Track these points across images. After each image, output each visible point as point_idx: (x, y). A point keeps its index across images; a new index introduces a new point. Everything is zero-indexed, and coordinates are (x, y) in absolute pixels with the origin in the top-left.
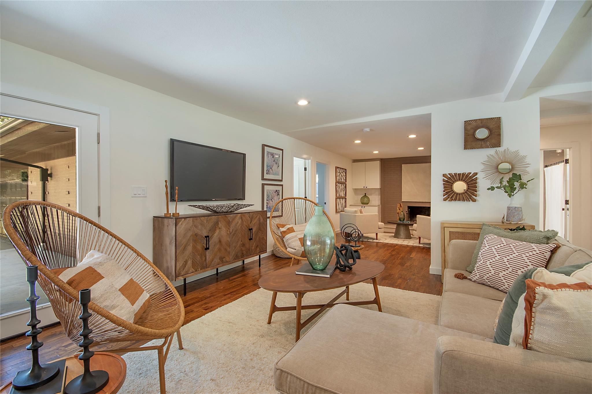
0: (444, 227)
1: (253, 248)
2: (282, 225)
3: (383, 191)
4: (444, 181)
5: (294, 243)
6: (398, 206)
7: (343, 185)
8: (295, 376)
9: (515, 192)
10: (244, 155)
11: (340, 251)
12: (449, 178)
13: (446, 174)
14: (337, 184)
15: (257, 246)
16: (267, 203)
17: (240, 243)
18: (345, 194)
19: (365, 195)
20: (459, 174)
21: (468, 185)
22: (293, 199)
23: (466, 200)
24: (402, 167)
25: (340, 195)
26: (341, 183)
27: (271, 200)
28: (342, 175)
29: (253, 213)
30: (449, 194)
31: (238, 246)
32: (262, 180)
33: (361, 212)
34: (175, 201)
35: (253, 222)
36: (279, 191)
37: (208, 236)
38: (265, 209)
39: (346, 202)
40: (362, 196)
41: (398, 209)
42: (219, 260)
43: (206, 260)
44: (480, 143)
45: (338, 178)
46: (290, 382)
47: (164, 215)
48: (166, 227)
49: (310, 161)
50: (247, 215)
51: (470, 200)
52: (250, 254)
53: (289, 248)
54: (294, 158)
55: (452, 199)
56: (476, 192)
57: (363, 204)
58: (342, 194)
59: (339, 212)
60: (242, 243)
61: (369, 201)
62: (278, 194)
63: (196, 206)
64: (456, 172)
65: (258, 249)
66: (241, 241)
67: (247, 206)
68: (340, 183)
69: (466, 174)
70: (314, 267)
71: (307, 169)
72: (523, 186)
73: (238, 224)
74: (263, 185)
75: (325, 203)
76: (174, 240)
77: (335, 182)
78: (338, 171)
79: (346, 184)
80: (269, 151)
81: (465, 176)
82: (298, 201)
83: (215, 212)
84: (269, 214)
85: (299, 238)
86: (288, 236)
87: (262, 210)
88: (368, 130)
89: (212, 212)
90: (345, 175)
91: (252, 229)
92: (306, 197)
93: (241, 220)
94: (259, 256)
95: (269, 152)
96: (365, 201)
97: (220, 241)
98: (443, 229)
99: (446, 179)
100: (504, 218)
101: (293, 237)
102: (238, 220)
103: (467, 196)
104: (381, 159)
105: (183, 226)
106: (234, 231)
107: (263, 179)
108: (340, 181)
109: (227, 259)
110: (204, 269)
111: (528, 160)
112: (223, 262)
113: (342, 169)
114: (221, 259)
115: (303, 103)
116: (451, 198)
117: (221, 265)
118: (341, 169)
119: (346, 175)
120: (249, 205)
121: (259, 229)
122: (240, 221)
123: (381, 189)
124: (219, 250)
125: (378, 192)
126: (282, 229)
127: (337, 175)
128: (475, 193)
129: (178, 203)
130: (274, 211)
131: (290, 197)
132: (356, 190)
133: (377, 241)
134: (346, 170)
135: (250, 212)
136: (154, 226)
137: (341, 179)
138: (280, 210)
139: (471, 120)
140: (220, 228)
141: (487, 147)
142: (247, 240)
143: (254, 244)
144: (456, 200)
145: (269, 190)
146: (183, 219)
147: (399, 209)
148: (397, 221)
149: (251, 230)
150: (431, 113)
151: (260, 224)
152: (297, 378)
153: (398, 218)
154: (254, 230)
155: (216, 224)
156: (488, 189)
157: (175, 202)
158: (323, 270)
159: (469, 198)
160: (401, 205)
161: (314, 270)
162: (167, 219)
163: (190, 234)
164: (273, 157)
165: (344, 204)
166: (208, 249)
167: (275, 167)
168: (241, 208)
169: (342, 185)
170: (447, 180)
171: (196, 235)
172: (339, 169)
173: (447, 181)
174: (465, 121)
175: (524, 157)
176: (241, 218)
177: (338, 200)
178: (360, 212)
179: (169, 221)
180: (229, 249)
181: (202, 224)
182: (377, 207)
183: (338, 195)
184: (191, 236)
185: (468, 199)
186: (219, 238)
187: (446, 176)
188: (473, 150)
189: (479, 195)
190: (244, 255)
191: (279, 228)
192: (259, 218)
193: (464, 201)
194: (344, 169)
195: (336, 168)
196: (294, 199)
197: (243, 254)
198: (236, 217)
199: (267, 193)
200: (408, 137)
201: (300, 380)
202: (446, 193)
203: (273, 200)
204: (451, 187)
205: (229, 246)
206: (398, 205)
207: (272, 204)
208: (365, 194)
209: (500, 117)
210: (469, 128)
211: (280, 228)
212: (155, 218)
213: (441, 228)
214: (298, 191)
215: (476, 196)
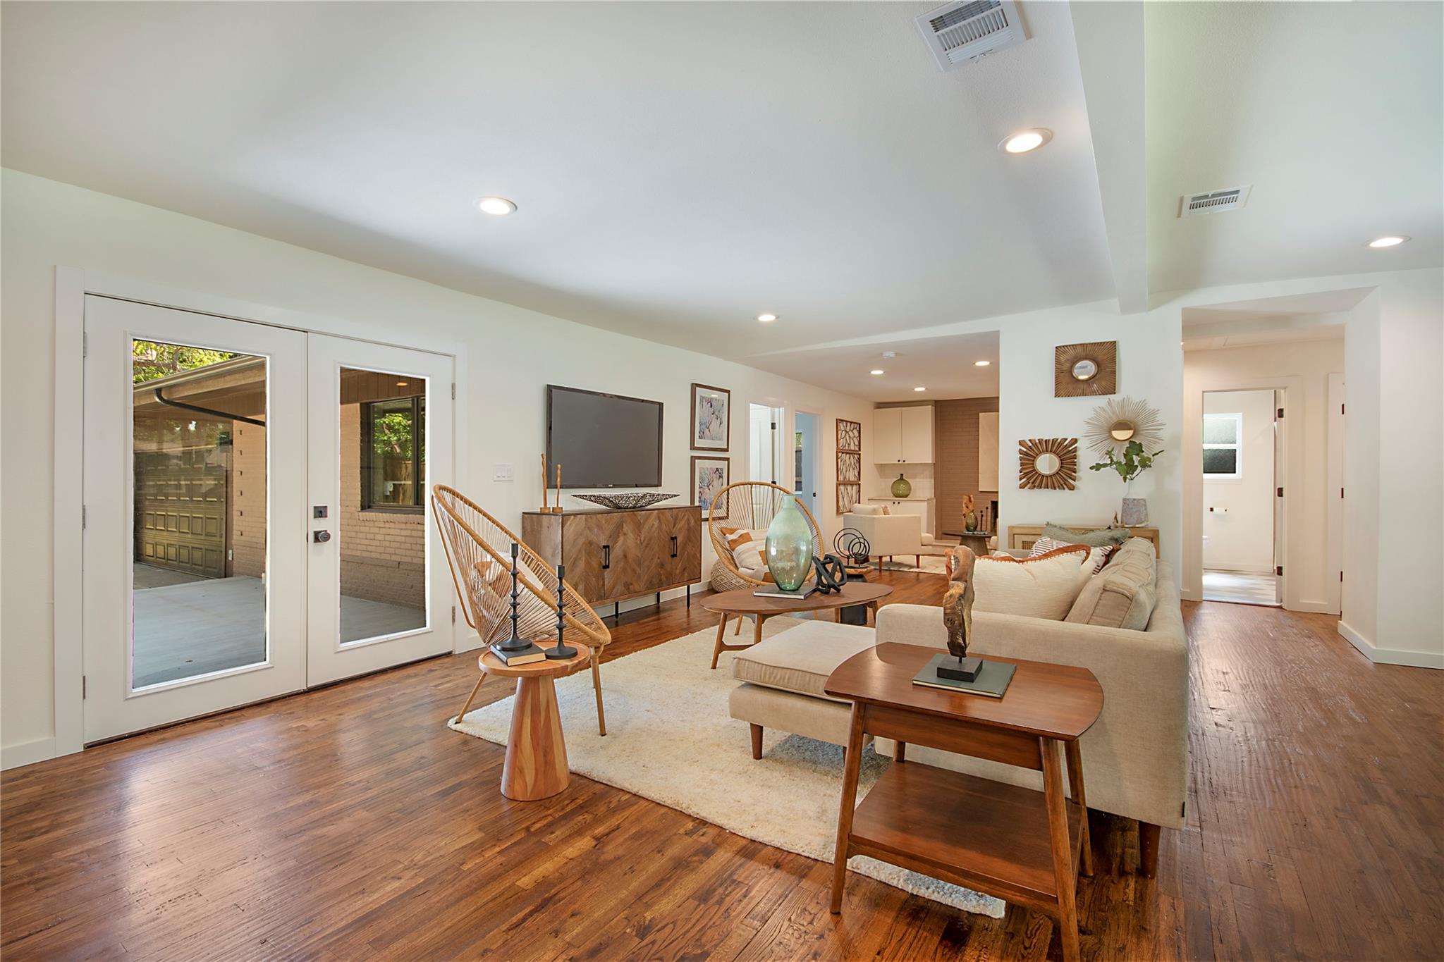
0: (1014, 535)
1: (678, 571)
2: (731, 530)
3: (940, 469)
4: (1021, 454)
5: (750, 560)
6: (964, 501)
7: (854, 457)
8: (752, 661)
9: (1136, 473)
10: (661, 405)
11: (822, 564)
12: (1030, 447)
13: (1024, 441)
14: (840, 454)
15: (685, 569)
16: (700, 492)
17: (656, 561)
18: (857, 474)
19: (902, 479)
20: (1046, 441)
21: (1061, 460)
22: (750, 486)
23: (1059, 487)
24: (978, 418)
25: (845, 478)
26: (849, 453)
27: (708, 486)
28: (850, 437)
29: (677, 510)
30: (1029, 476)
31: (653, 566)
32: (691, 449)
33: (886, 512)
34: (556, 488)
35: (679, 526)
36: (722, 469)
37: (608, 547)
38: (697, 504)
39: (859, 491)
40: (895, 480)
41: (964, 506)
42: (623, 588)
43: (604, 585)
44: (1081, 386)
45: (841, 442)
46: (748, 667)
47: (539, 510)
48: (545, 530)
49: (782, 409)
50: (668, 513)
51: (1065, 486)
52: (672, 583)
53: (742, 567)
54: (751, 404)
55: (1035, 486)
56: (1075, 472)
57: (897, 497)
58: (851, 476)
59: (843, 513)
60: (659, 561)
61: (910, 489)
62: (721, 477)
63: (586, 496)
64: (1042, 438)
65: (686, 574)
66: (659, 558)
67: (667, 497)
68: (847, 453)
69: (1059, 441)
70: (782, 587)
71: (777, 426)
72: (1145, 464)
73: (654, 529)
74: (693, 459)
75: (814, 495)
76: (560, 550)
77: (835, 450)
78: (842, 428)
79: (859, 454)
80: (703, 395)
81: (1056, 445)
82: (758, 489)
83: (618, 507)
84: (705, 514)
85: (759, 552)
86: (740, 548)
87: (691, 504)
88: (891, 354)
89: (610, 507)
90: (857, 435)
91: (676, 538)
92: (774, 482)
93: (658, 521)
94: (686, 586)
95: (703, 397)
96: (901, 490)
97: (625, 556)
98: (1012, 538)
99: (1025, 450)
100: (1116, 518)
101: (749, 550)
102: (653, 521)
103: (1060, 479)
104: (936, 401)
105: (573, 526)
106: (647, 539)
107: (693, 448)
108: (847, 448)
109: (636, 587)
110: (601, 599)
111: (1161, 418)
112: (631, 593)
113: (851, 423)
114: (627, 585)
115: (767, 318)
116: (1033, 483)
117: (626, 596)
118: (849, 424)
119: (860, 436)
120: (672, 496)
121: (688, 539)
122: (656, 524)
123: (934, 464)
124: (624, 570)
125: (929, 472)
126: (730, 537)
127: (839, 436)
128: (1073, 474)
129: (561, 490)
130: (715, 509)
131: (742, 481)
132: (882, 468)
133: (917, 570)
134: (860, 424)
135: (672, 509)
136: (523, 528)
137: (849, 445)
138: (725, 506)
139: (1066, 346)
140: (625, 534)
141: (1093, 393)
142: (667, 558)
143: (680, 565)
144: (1041, 488)
145: (703, 468)
146: (572, 517)
147: (967, 507)
148: (962, 532)
149: (674, 539)
150: (999, 331)
151: (689, 529)
152: (755, 662)
153: (964, 524)
154: (679, 540)
155: (620, 526)
156: (1091, 468)
157: (557, 490)
158: (794, 591)
159: (1062, 483)
160: (970, 498)
161: (782, 590)
162: (547, 516)
163: (582, 541)
164: (711, 406)
165: (855, 497)
166: (608, 567)
167: (715, 423)
168: (658, 501)
169: (852, 457)
170: (1025, 452)
171: (591, 543)
172: (845, 423)
173: (1026, 454)
174: (1056, 348)
175: (1155, 412)
176: (659, 518)
177: (842, 487)
178: (884, 512)
179: (550, 520)
180: (638, 571)
181: (600, 527)
182: (926, 503)
183: (841, 478)
184: (582, 545)
185: (1062, 485)
186: (624, 551)
187: (1025, 445)
188: (1070, 398)
189: (1080, 478)
190: (662, 583)
191: (725, 535)
192: (688, 519)
193: (1055, 489)
194: (856, 423)
195: (839, 421)
196: (751, 484)
197: (661, 580)
198: (650, 514)
199: (701, 473)
200: (974, 364)
201: (759, 663)
202: (1024, 474)
203: (710, 487)
204: (1033, 464)
205: (639, 565)
206: (965, 499)
207: (710, 495)
208: (902, 475)
209: (1115, 342)
210: (1063, 358)
211: (727, 535)
212: (526, 516)
213: (1009, 535)
214: (758, 470)
215: (1075, 481)
